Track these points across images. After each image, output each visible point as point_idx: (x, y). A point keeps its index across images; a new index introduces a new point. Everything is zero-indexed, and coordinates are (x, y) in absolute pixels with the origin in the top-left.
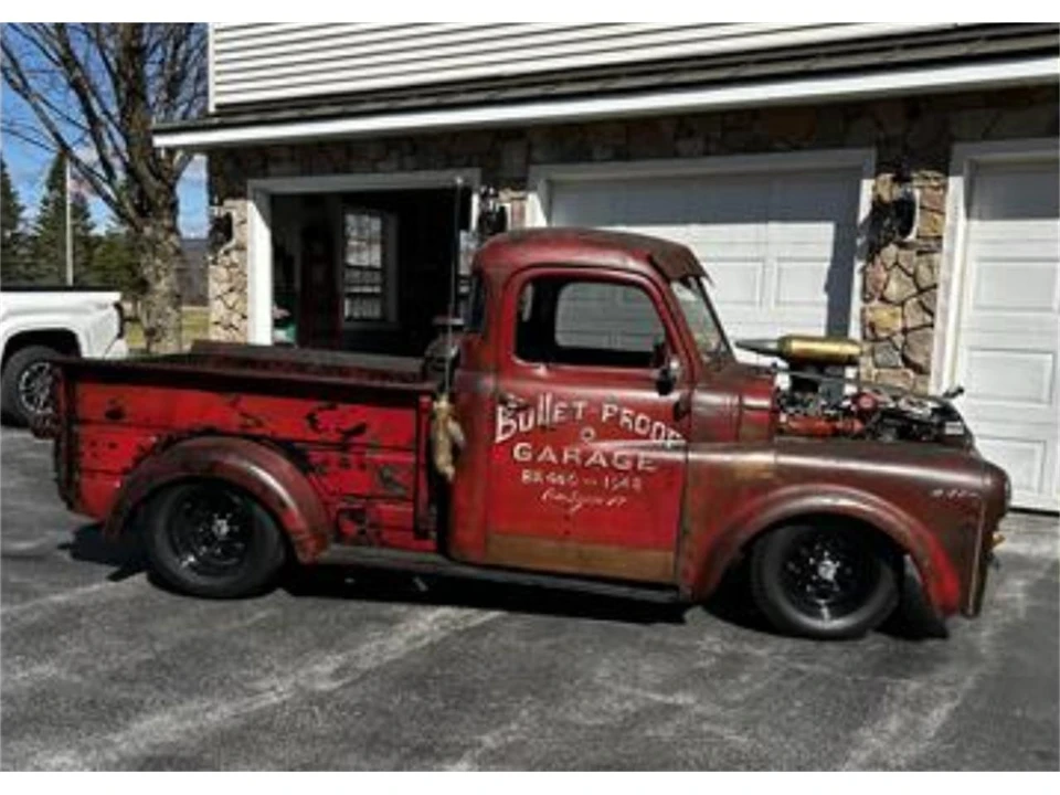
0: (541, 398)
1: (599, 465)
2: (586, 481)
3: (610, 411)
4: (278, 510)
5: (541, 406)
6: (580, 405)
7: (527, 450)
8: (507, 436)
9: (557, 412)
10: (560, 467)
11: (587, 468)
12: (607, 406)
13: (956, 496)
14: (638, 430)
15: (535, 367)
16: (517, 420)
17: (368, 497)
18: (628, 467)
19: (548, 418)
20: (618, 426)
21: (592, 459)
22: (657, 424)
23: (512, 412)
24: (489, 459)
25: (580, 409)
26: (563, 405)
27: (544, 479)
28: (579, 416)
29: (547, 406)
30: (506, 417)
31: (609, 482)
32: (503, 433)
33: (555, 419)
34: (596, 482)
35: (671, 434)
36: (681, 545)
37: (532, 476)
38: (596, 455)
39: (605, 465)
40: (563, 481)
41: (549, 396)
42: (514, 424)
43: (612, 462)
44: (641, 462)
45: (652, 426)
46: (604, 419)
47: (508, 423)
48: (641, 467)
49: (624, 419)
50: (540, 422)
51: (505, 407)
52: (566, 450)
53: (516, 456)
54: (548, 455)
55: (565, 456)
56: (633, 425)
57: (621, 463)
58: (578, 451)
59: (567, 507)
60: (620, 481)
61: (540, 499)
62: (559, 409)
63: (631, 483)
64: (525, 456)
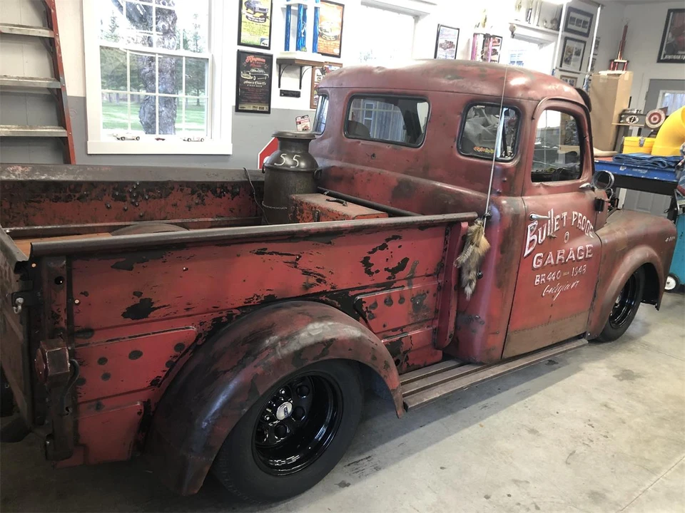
0: (549, 213)
2: (564, 274)
3: (575, 216)
5: (549, 220)
6: (565, 215)
7: (540, 257)
8: (532, 249)
9: (556, 224)
10: (555, 266)
11: (567, 263)
12: (573, 213)
14: (582, 228)
15: (539, 187)
16: (538, 233)
17: (403, 327)
18: (583, 257)
19: (552, 229)
20: (577, 227)
21: (569, 256)
22: (588, 222)
23: (535, 229)
24: (518, 271)
25: (565, 218)
26: (558, 216)
27: (546, 279)
28: (564, 224)
29: (552, 219)
30: (532, 234)
31: (574, 271)
32: (529, 247)
33: (555, 229)
34: (568, 273)
35: (590, 227)
36: (592, 305)
37: (540, 279)
38: (571, 252)
39: (574, 259)
40: (554, 278)
41: (552, 211)
42: (536, 239)
43: (577, 255)
44: (587, 252)
45: (586, 224)
46: (573, 224)
47: (532, 238)
48: (587, 255)
49: (579, 221)
50: (549, 234)
51: (532, 225)
52: (559, 252)
53: (534, 265)
54: (550, 259)
55: (558, 257)
56: (581, 225)
57: (580, 255)
58: (564, 251)
59: (553, 297)
60: (579, 269)
61: (542, 295)
62: (557, 220)
63: (583, 268)
64: (539, 263)
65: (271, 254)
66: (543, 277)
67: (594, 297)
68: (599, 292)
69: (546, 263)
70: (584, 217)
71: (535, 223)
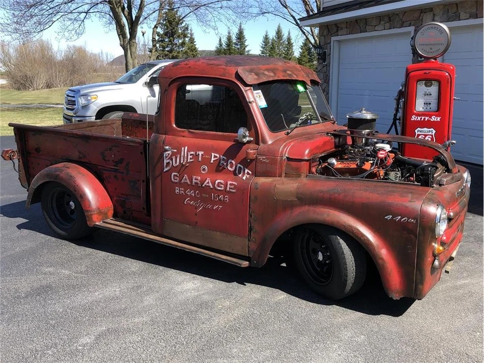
0: (183, 149)
1: (209, 186)
3: (215, 157)
4: (80, 200)
5: (182, 153)
6: (201, 153)
7: (176, 176)
8: (168, 168)
9: (189, 157)
11: (204, 187)
12: (213, 154)
13: (400, 220)
14: (230, 169)
15: (183, 132)
16: (172, 160)
17: (127, 195)
18: (223, 189)
19: (185, 160)
20: (219, 166)
21: (206, 183)
22: (239, 165)
23: (170, 156)
24: (161, 180)
25: (200, 155)
26: (192, 153)
27: (185, 192)
28: (200, 159)
29: (186, 153)
30: (167, 158)
31: (214, 196)
32: (166, 167)
33: (189, 160)
34: (207, 196)
35: (246, 172)
36: (250, 235)
37: (179, 191)
38: (207, 181)
39: (212, 187)
40: (193, 195)
41: (186, 148)
42: (171, 162)
43: (214, 185)
44: (228, 186)
45: (236, 166)
46: (212, 162)
47: (168, 161)
48: (228, 189)
49: (222, 162)
50: (182, 162)
51: (167, 153)
52: (194, 177)
53: (173, 180)
54: (186, 179)
55: (194, 180)
56: (227, 165)
57: (219, 187)
58: (199, 178)
59: (196, 208)
60: (219, 196)
61: (184, 203)
62: (191, 155)
63: (224, 197)
64: (176, 179)
66: (182, 190)
67: (250, 230)
68: (256, 227)
69: (183, 181)
70: (230, 161)
71: (169, 152)
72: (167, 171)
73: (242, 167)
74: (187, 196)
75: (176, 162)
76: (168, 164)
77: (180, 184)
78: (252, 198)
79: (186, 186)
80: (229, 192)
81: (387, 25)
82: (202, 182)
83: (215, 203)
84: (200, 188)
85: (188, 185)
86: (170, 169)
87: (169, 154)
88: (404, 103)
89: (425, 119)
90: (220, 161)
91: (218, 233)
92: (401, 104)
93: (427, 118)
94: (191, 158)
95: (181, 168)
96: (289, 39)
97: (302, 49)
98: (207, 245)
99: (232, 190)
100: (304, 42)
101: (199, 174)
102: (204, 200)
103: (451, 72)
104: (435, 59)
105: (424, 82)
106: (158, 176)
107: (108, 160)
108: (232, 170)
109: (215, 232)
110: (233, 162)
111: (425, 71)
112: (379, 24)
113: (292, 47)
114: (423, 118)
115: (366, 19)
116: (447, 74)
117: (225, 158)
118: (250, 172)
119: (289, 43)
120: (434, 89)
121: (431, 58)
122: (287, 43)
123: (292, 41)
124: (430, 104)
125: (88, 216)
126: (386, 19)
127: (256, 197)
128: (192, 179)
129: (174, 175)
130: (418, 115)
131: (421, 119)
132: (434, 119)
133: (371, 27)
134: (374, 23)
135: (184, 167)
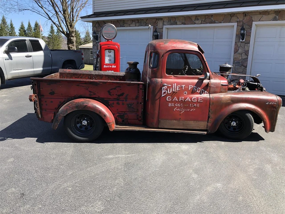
0: (174, 84)
2: (185, 105)
3: (191, 87)
5: (174, 87)
6: (183, 86)
7: (170, 98)
9: (177, 88)
10: (179, 102)
11: (186, 102)
12: (190, 86)
13: (271, 104)
14: (198, 91)
15: (171, 76)
16: (167, 90)
17: (125, 112)
18: (196, 101)
19: (175, 90)
20: (193, 91)
21: (187, 100)
22: (202, 90)
23: (166, 88)
24: (160, 101)
25: (183, 87)
26: (179, 86)
27: (174, 105)
28: (183, 89)
29: (175, 87)
30: (165, 90)
31: (191, 105)
32: (164, 94)
33: (177, 90)
34: (188, 105)
35: (205, 92)
36: (208, 120)
37: (171, 105)
38: (188, 98)
39: (190, 101)
40: (179, 106)
41: (175, 84)
42: (167, 92)
43: (192, 100)
44: (199, 100)
45: (201, 90)
46: (189, 89)
47: (165, 91)
48: (199, 101)
49: (194, 89)
50: (173, 91)
51: (164, 87)
52: (180, 97)
53: (167, 100)
54: (175, 99)
55: (180, 99)
56: (197, 90)
57: (194, 100)
58: (183, 97)
59: (180, 112)
60: (194, 105)
61: (173, 110)
62: (178, 87)
63: (197, 105)
64: (170, 100)
65: (81, 86)
66: (173, 104)
67: (209, 117)
68: (212, 116)
69: (174, 100)
70: (198, 88)
71: (165, 87)
72: (163, 96)
73: (204, 90)
74: (176, 107)
75: (170, 91)
76: (165, 93)
77: (172, 102)
78: (211, 103)
79: (175, 102)
80: (199, 102)
81: (137, 24)
82: (185, 99)
83: (191, 108)
84: (184, 102)
85: (177, 101)
86: (166, 95)
87: (165, 88)
88: (100, 59)
89: (109, 67)
90: (193, 89)
91: (192, 121)
92: (99, 60)
93: (110, 66)
94: (178, 89)
95: (173, 94)
96: (11, 25)
97: (20, 31)
98: (185, 128)
99: (201, 101)
100: (20, 27)
101: (183, 95)
102: (185, 108)
103: (118, 46)
104: (111, 40)
105: (108, 50)
106: (158, 99)
107: (113, 95)
108: (199, 92)
109: (190, 121)
110: (200, 88)
111: (108, 46)
112: (132, 24)
113: (14, 29)
114: (109, 66)
115: (124, 21)
116: (117, 47)
117: (196, 87)
118: (207, 92)
119: (11, 27)
120: (112, 54)
121: (110, 40)
122: (10, 27)
123: (14, 26)
124: (111, 60)
125: (110, 126)
126: (137, 21)
127: (213, 103)
128: (179, 99)
129: (168, 98)
130: (106, 65)
131: (108, 67)
132: (113, 67)
133: (127, 25)
134: (129, 23)
135: (174, 93)
